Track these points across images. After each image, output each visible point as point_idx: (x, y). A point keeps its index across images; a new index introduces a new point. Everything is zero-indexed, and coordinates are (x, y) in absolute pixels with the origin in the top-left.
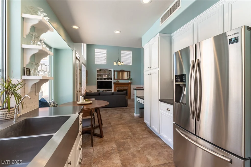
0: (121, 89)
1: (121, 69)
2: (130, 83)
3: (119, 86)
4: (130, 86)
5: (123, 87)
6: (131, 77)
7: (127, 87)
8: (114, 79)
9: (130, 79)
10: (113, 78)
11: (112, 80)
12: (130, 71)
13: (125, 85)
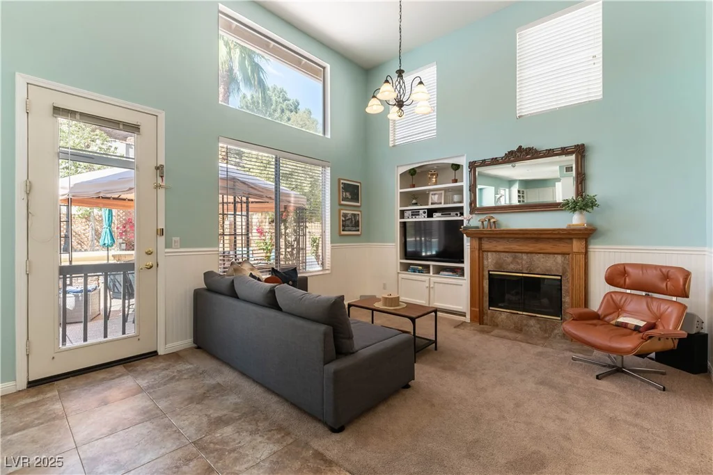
0: (512, 267)
1: (515, 148)
2: (586, 235)
3: (500, 248)
4: (586, 253)
5: (525, 257)
6: (594, 189)
7: (559, 258)
8: (474, 209)
9: (583, 202)
10: (466, 205)
11: (462, 214)
12: (580, 151)
13: (548, 247)
